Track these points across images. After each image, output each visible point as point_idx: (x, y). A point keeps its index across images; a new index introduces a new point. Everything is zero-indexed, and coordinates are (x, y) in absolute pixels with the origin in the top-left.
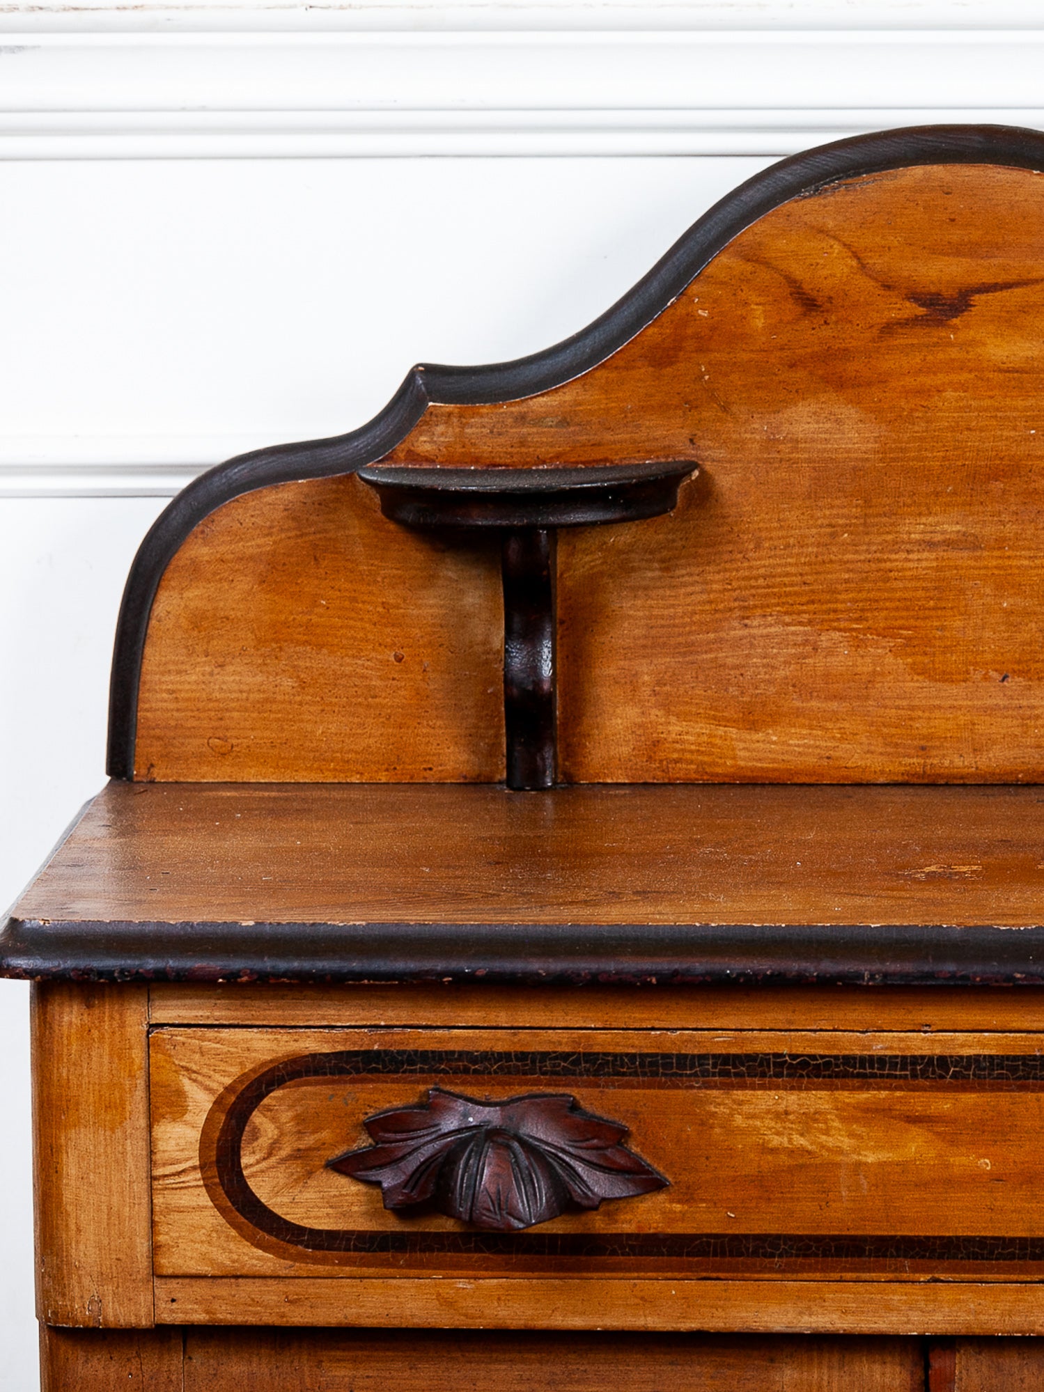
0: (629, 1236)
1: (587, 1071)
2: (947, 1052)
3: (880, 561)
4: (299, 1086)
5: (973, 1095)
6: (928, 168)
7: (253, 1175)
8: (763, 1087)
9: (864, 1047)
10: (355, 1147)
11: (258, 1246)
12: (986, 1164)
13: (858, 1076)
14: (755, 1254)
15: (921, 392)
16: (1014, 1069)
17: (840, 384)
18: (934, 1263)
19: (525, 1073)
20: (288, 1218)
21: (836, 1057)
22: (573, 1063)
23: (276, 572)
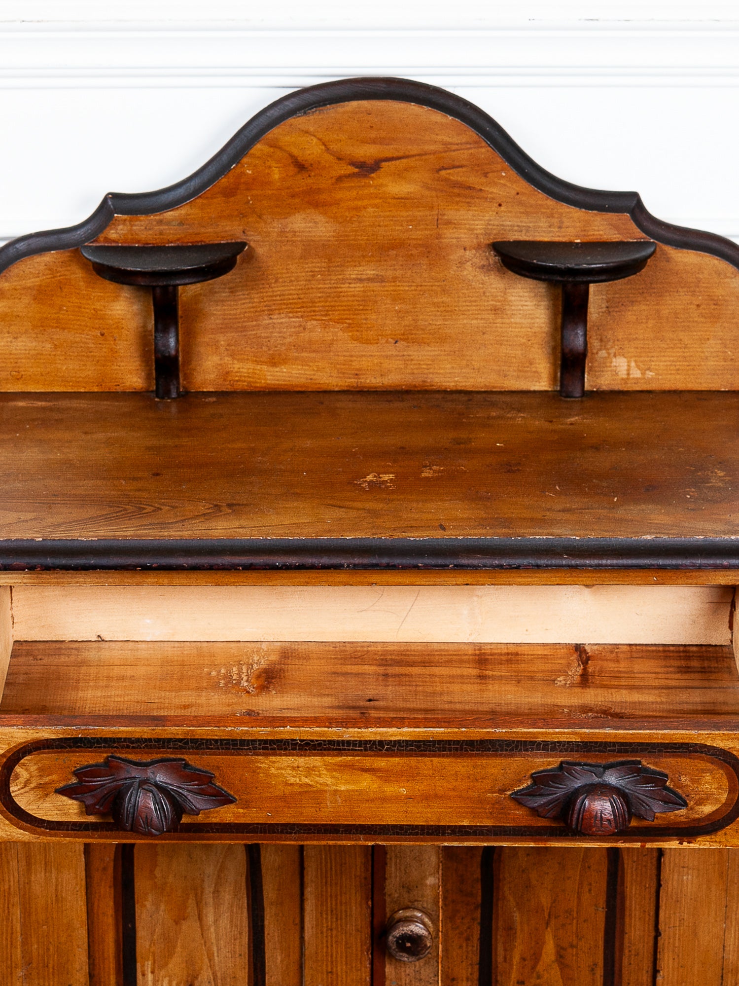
0: (216, 824)
1: (193, 748)
2: (383, 739)
4: (38, 754)
5: (397, 759)
7: (16, 796)
8: (286, 755)
9: (339, 736)
10: (70, 782)
11: (20, 828)
12: (403, 791)
13: (336, 749)
14: (282, 832)
16: (418, 747)
18: (376, 836)
19: (159, 748)
20: (36, 815)
21: (324, 741)
22: (185, 743)
23: (41, 294)
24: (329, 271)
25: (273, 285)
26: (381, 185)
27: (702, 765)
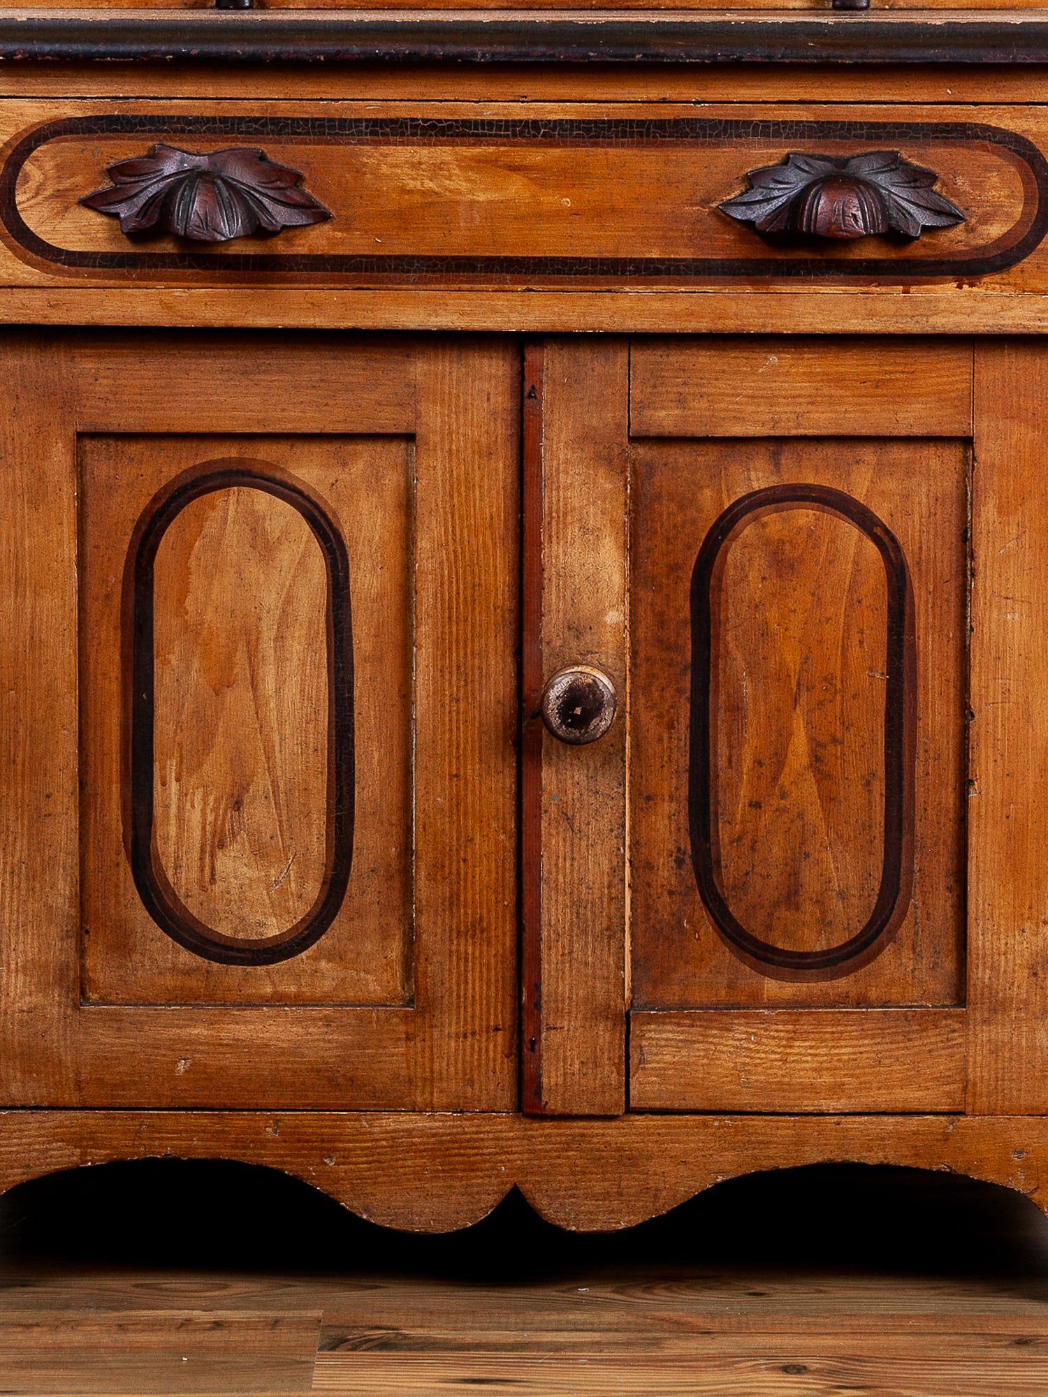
0: (303, 256)
1: (273, 131)
2: (539, 118)
4: (58, 142)
5: (558, 150)
7: (24, 210)
8: (402, 144)
9: (478, 114)
10: (100, 188)
11: (28, 263)
12: (567, 202)
13: (473, 135)
14: (396, 270)
16: (588, 130)
18: (528, 277)
19: (226, 133)
20: (49, 242)
21: (457, 121)
22: (262, 125)
27: (987, 158)
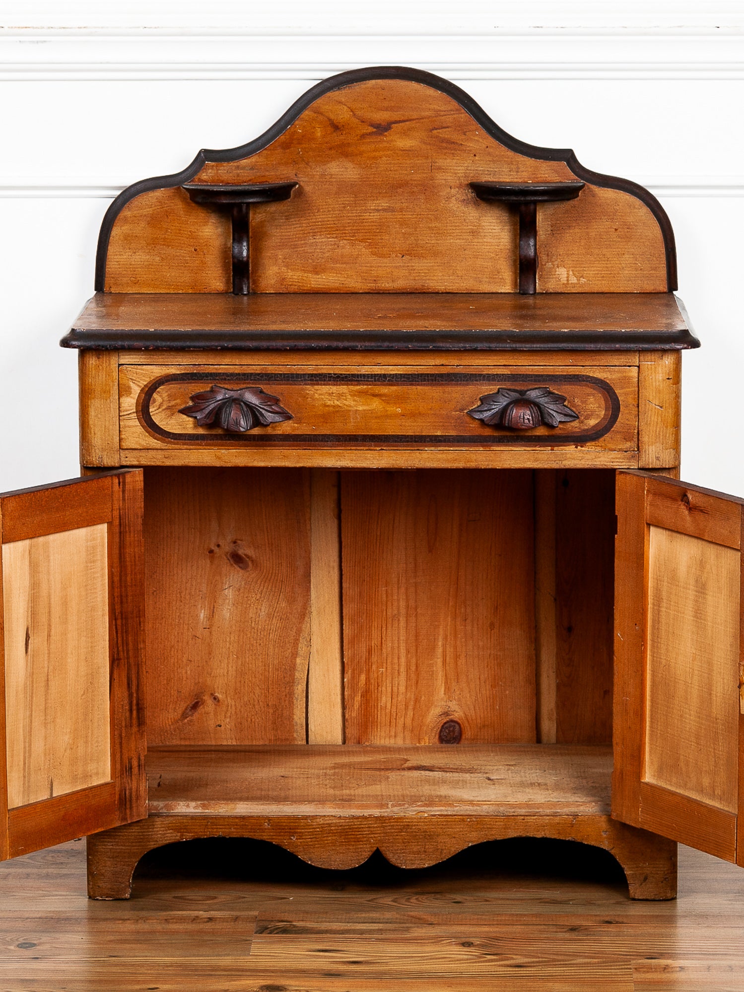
0: (280, 435)
1: (266, 380)
2: (386, 373)
3: (360, 216)
4: (169, 385)
5: (395, 387)
6: (377, 81)
7: (153, 415)
8: (324, 385)
9: (358, 371)
10: (188, 405)
11: (155, 439)
12: (399, 410)
13: (356, 381)
14: (322, 441)
15: (375, 158)
16: (408, 378)
17: (346, 155)
18: (382, 444)
19: (245, 380)
20: (165, 429)
21: (349, 374)
22: (261, 377)
23: (154, 221)
24: (355, 204)
25: (316, 214)
26: (392, 141)
27: (589, 390)
